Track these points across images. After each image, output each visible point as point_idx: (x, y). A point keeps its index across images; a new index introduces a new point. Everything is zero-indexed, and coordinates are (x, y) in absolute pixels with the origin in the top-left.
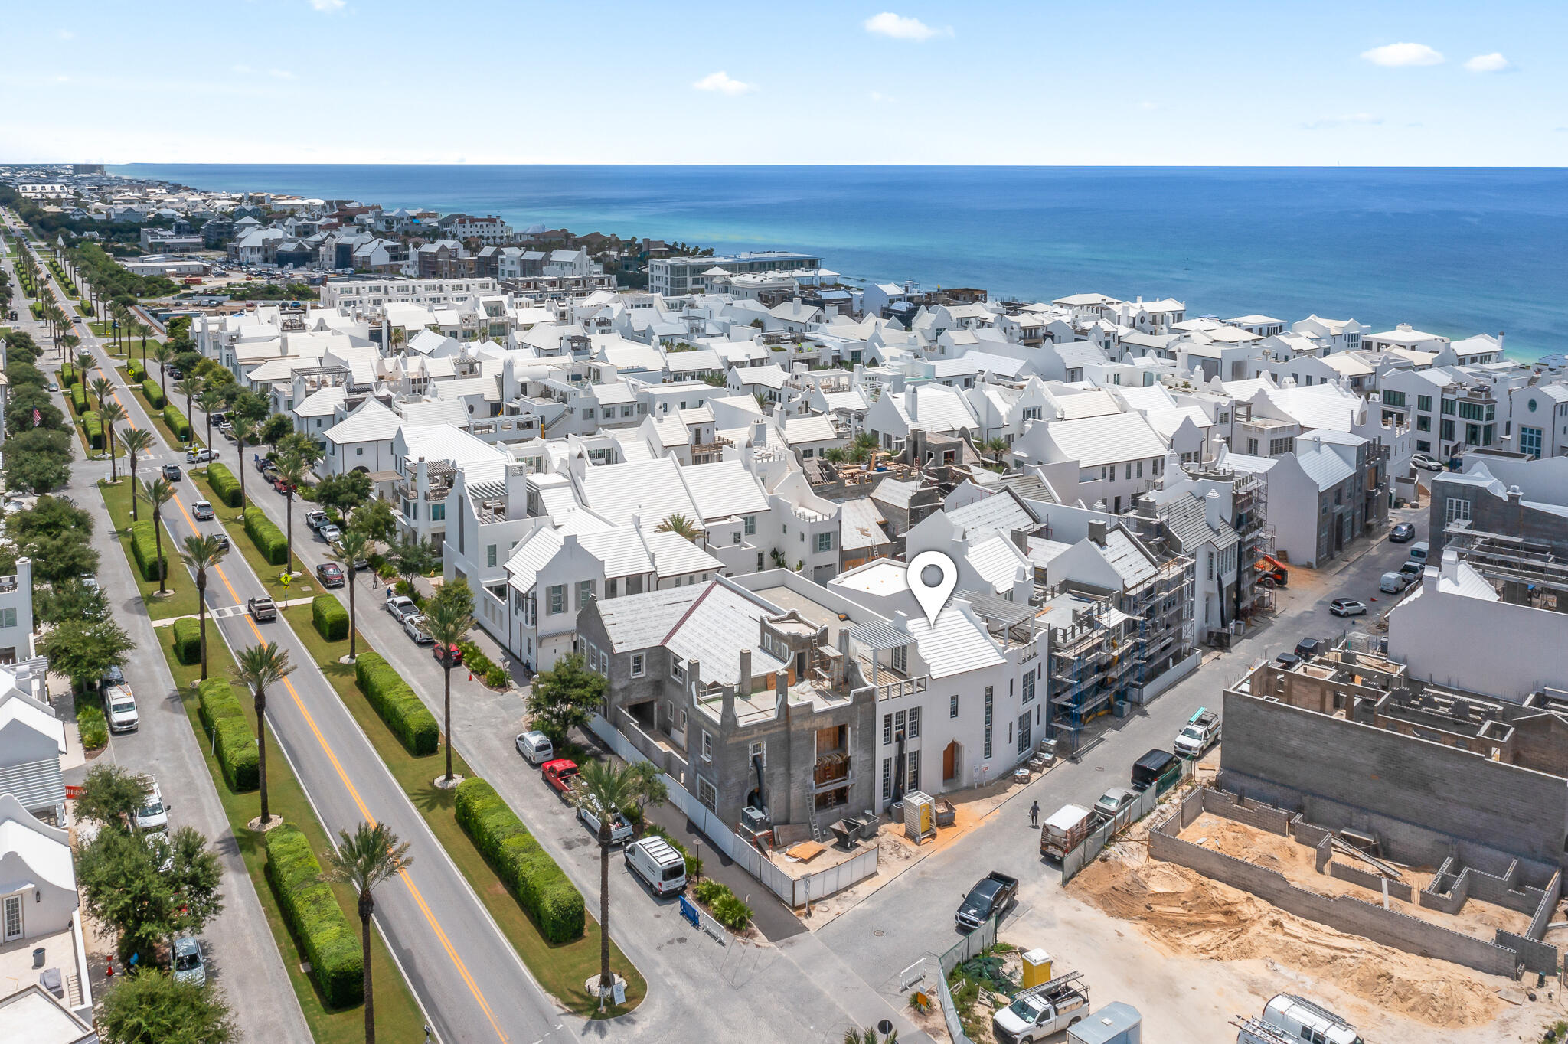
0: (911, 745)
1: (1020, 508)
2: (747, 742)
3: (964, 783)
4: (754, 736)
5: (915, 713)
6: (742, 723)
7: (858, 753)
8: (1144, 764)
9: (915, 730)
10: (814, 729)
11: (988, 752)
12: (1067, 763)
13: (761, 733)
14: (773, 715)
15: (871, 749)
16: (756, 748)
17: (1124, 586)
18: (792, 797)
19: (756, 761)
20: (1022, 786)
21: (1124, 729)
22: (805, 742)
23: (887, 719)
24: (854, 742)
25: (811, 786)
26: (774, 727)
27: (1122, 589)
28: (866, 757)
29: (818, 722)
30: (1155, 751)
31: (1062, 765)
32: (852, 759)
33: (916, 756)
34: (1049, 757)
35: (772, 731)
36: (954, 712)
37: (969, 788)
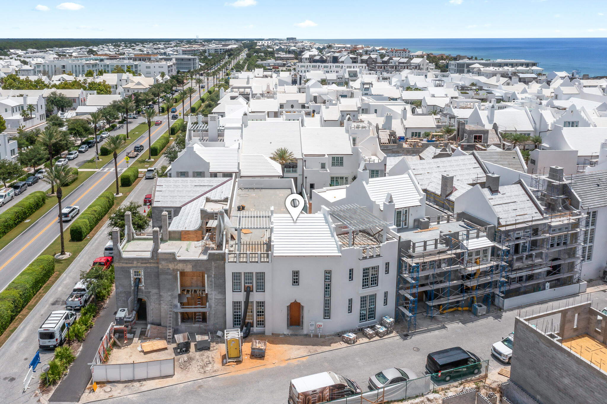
0: (256, 297)
1: (478, 166)
2: (130, 268)
3: (305, 332)
4: (135, 265)
5: (261, 276)
6: (125, 255)
7: (213, 292)
8: (436, 358)
9: (261, 288)
10: (177, 270)
11: (327, 314)
12: (398, 338)
13: (139, 265)
14: (148, 255)
15: (223, 292)
16: (137, 273)
17: (499, 223)
18: (162, 310)
19: (138, 281)
20: (346, 345)
21: (470, 325)
22: (170, 277)
23: (236, 276)
24: (210, 286)
25: (176, 306)
26: (150, 263)
27: (496, 225)
28: (220, 296)
29: (180, 266)
30: (459, 349)
31: (394, 338)
32: (209, 296)
33: (261, 304)
34: (382, 329)
35: (148, 265)
36: (296, 282)
37: (307, 335)
